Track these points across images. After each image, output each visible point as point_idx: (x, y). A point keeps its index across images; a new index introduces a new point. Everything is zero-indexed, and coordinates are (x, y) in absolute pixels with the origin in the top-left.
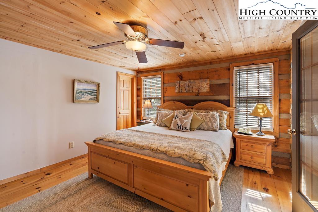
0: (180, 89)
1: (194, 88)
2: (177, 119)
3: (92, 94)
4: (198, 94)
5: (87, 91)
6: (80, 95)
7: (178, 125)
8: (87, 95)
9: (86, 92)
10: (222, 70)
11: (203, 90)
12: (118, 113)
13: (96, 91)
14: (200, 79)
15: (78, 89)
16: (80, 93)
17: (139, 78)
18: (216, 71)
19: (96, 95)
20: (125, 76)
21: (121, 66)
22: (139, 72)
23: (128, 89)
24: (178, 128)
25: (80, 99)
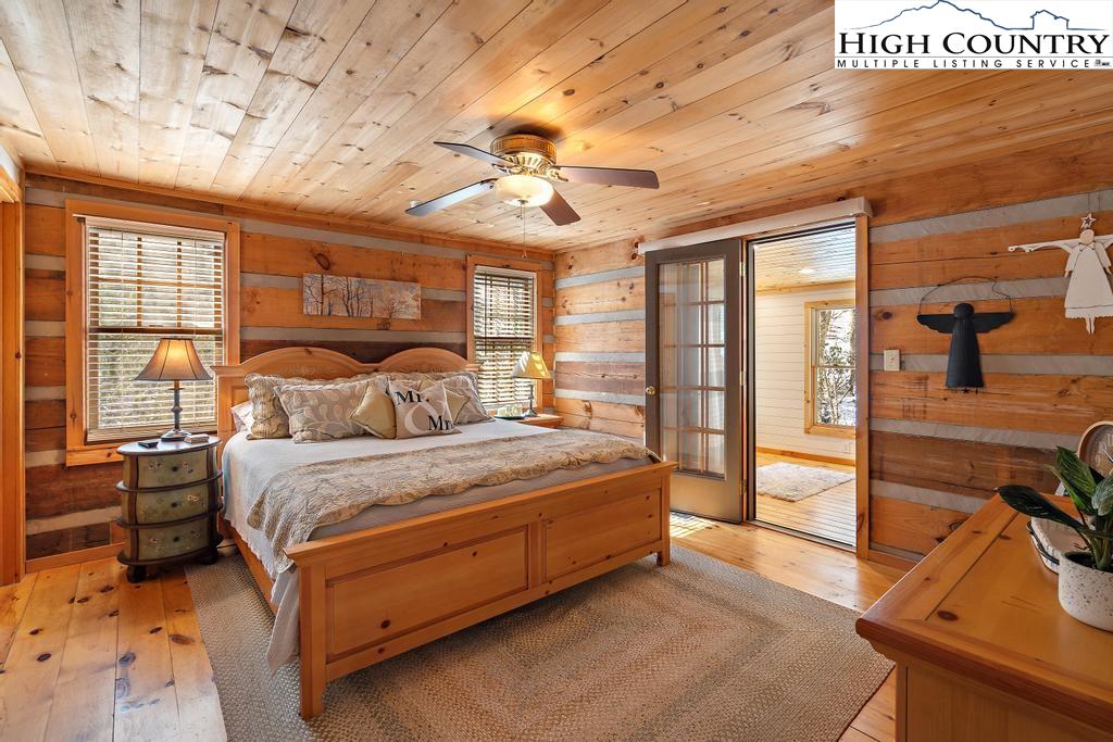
0: (326, 301)
1: (377, 304)
4: (385, 325)
10: (449, 265)
11: (405, 313)
14: (394, 279)
17: (41, 213)
18: (435, 266)
22: (42, 178)
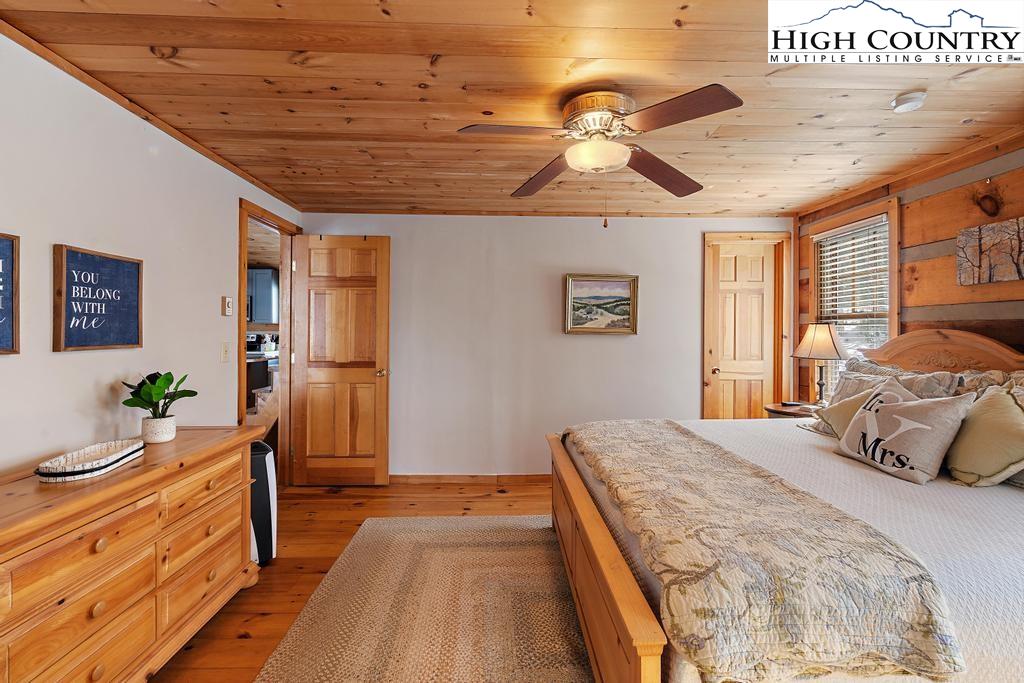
0: (985, 263)
2: (870, 410)
3: (617, 310)
5: (602, 302)
6: (582, 313)
7: (864, 436)
8: (602, 314)
9: (599, 306)
12: (709, 371)
13: (628, 299)
15: (578, 298)
16: (582, 307)
17: (804, 241)
19: (625, 313)
20: (741, 242)
21: (717, 213)
22: (804, 217)
23: (756, 286)
24: (863, 453)
25: (583, 323)
